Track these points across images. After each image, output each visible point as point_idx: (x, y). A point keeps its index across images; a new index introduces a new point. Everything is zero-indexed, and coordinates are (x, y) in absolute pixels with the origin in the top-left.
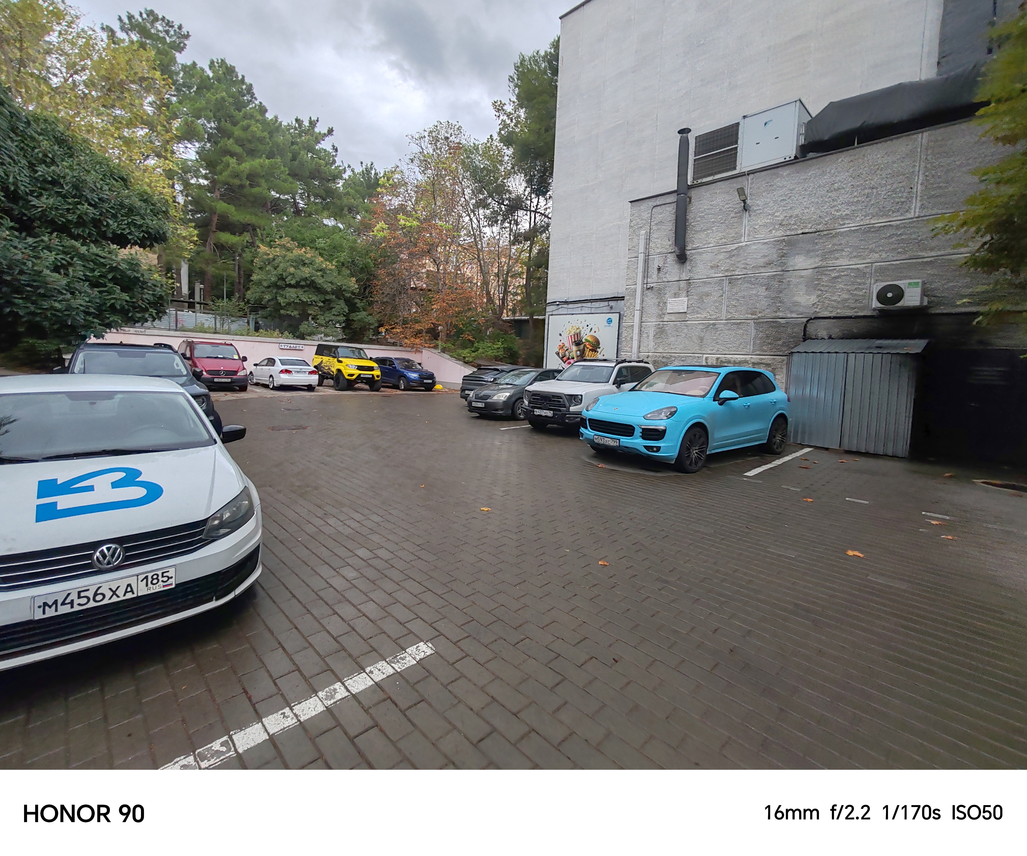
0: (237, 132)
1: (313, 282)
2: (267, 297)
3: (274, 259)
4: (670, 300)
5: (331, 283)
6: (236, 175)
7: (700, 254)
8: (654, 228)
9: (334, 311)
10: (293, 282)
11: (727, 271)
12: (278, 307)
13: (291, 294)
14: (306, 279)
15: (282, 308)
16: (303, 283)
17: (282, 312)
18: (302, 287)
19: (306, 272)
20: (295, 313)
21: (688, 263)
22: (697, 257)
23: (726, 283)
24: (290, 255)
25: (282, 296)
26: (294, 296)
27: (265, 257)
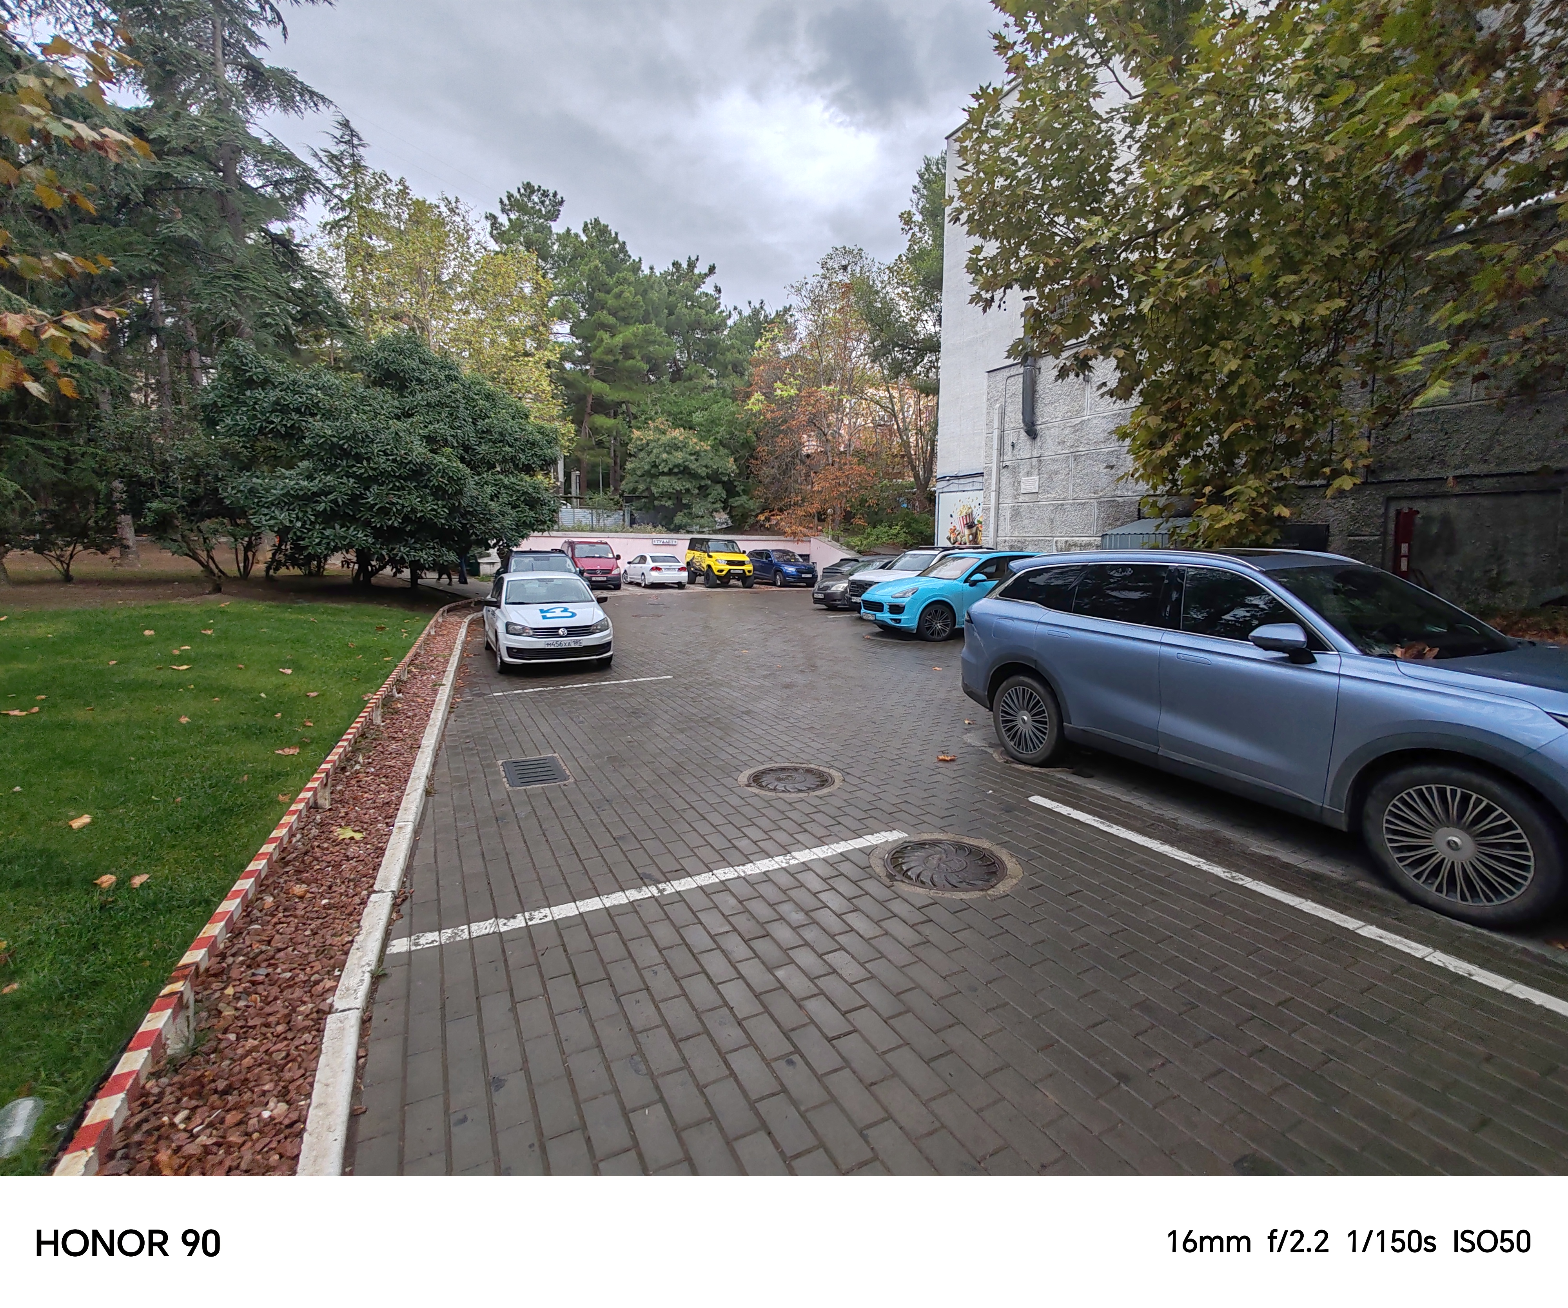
0: (611, 301)
1: (686, 468)
2: (641, 487)
3: (648, 444)
4: (1024, 479)
5: (706, 467)
6: (610, 351)
7: (1048, 429)
8: (1009, 400)
9: (710, 499)
10: (666, 470)
11: (1072, 447)
12: (652, 497)
13: (665, 482)
14: (677, 466)
15: (656, 499)
16: (676, 470)
17: (656, 503)
18: (676, 474)
19: (679, 457)
20: (669, 503)
21: (1038, 439)
22: (1047, 432)
23: (1071, 460)
24: (664, 439)
25: (655, 485)
26: (667, 484)
27: (639, 443)
